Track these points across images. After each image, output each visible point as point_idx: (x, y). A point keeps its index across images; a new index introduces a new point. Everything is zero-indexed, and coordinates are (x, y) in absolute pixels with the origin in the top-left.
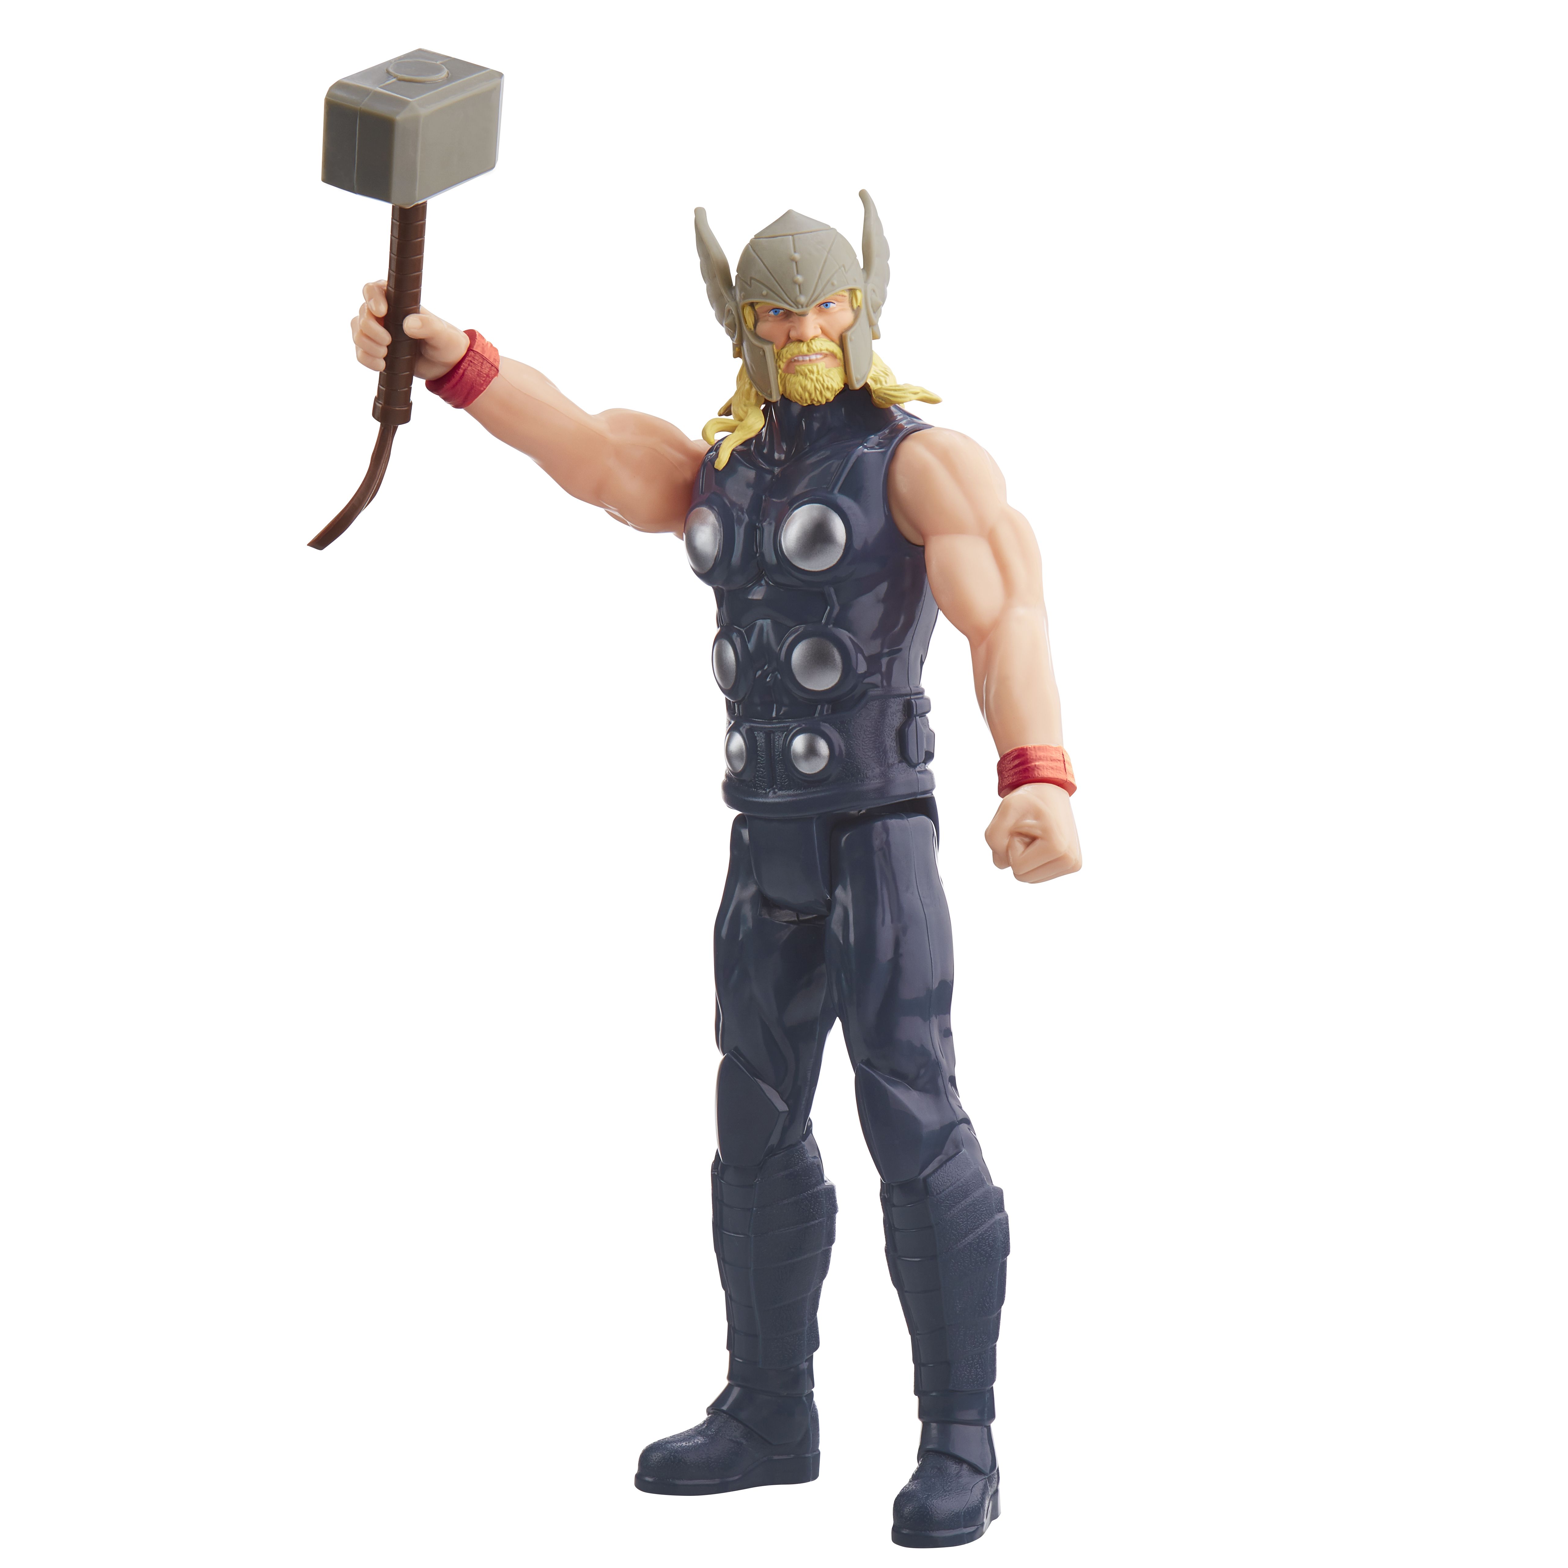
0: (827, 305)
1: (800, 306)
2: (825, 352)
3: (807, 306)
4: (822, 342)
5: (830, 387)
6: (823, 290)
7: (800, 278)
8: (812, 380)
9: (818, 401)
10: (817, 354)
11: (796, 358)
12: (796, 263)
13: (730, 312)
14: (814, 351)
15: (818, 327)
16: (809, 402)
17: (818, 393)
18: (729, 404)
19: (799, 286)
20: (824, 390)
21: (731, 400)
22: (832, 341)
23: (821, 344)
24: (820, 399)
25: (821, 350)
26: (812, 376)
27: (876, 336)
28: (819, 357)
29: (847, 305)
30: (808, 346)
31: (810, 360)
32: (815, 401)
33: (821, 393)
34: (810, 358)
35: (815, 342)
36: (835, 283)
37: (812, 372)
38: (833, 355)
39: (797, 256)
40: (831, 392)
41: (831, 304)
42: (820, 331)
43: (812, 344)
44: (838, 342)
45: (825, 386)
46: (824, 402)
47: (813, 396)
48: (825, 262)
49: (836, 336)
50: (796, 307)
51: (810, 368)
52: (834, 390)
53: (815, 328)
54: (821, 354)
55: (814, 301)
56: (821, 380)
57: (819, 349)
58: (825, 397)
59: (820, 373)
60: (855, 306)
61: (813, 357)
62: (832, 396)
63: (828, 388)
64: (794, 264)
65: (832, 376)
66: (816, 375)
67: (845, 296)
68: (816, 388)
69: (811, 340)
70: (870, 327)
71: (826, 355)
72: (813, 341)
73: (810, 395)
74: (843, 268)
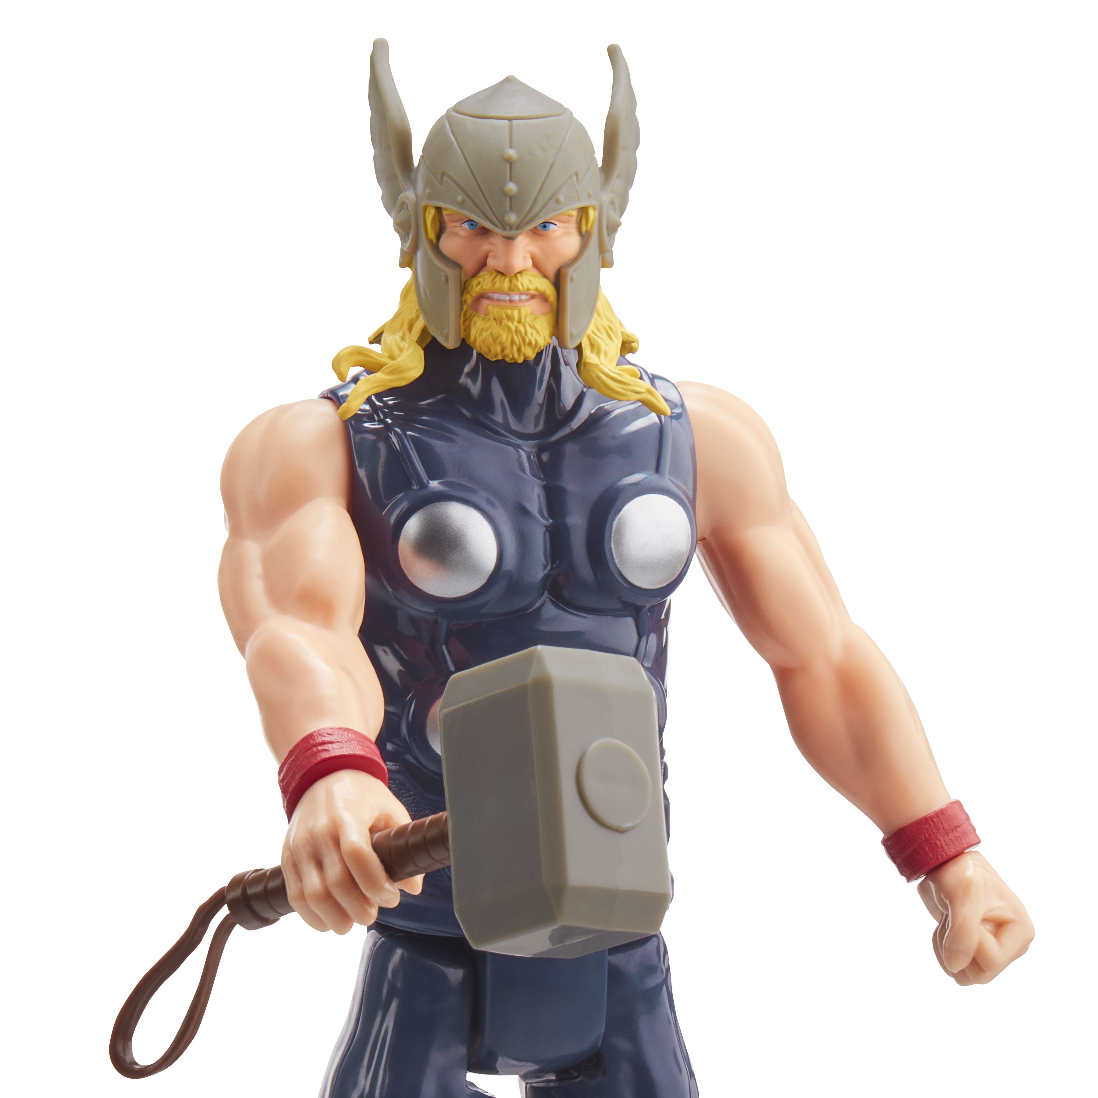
0: (545, 226)
1: (508, 228)
2: (533, 292)
3: (517, 229)
4: (532, 279)
5: (533, 342)
6: (543, 207)
7: (512, 187)
8: (509, 329)
9: (513, 358)
10: (521, 294)
11: (490, 295)
12: (511, 164)
13: (405, 206)
14: (518, 290)
15: (529, 256)
16: (500, 358)
17: (515, 348)
18: (382, 330)
19: (511, 198)
20: (524, 346)
21: (384, 326)
22: (545, 276)
23: (530, 281)
24: (516, 356)
25: (528, 289)
26: (510, 324)
27: (607, 263)
28: (524, 297)
29: (572, 227)
30: (511, 281)
31: (511, 301)
32: (509, 358)
33: (519, 350)
34: (510, 297)
35: (522, 276)
36: (562, 198)
37: (510, 318)
38: (543, 297)
39: (512, 153)
40: (534, 349)
41: (551, 225)
42: (530, 263)
43: (517, 280)
44: (552, 278)
45: (527, 341)
46: (521, 360)
47: (507, 351)
48: (551, 167)
49: (551, 270)
50: (502, 229)
51: (509, 312)
52: (538, 347)
53: (525, 257)
54: (527, 294)
55: (529, 222)
56: (523, 331)
57: (526, 287)
58: (524, 355)
59: (523, 320)
60: (584, 229)
61: (516, 298)
62: (534, 353)
63: (530, 344)
64: (508, 166)
65: (538, 327)
66: (516, 323)
67: (572, 216)
68: (513, 342)
69: (516, 275)
70: (600, 254)
71: (533, 297)
72: (519, 276)
73: (503, 350)
74: (575, 178)
